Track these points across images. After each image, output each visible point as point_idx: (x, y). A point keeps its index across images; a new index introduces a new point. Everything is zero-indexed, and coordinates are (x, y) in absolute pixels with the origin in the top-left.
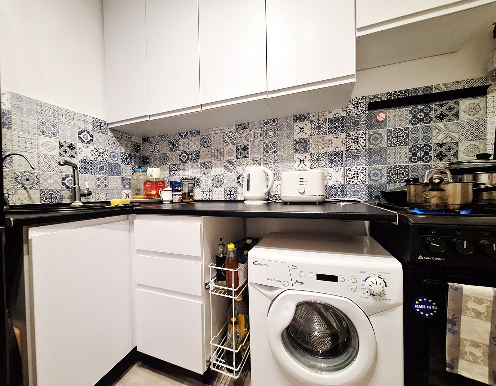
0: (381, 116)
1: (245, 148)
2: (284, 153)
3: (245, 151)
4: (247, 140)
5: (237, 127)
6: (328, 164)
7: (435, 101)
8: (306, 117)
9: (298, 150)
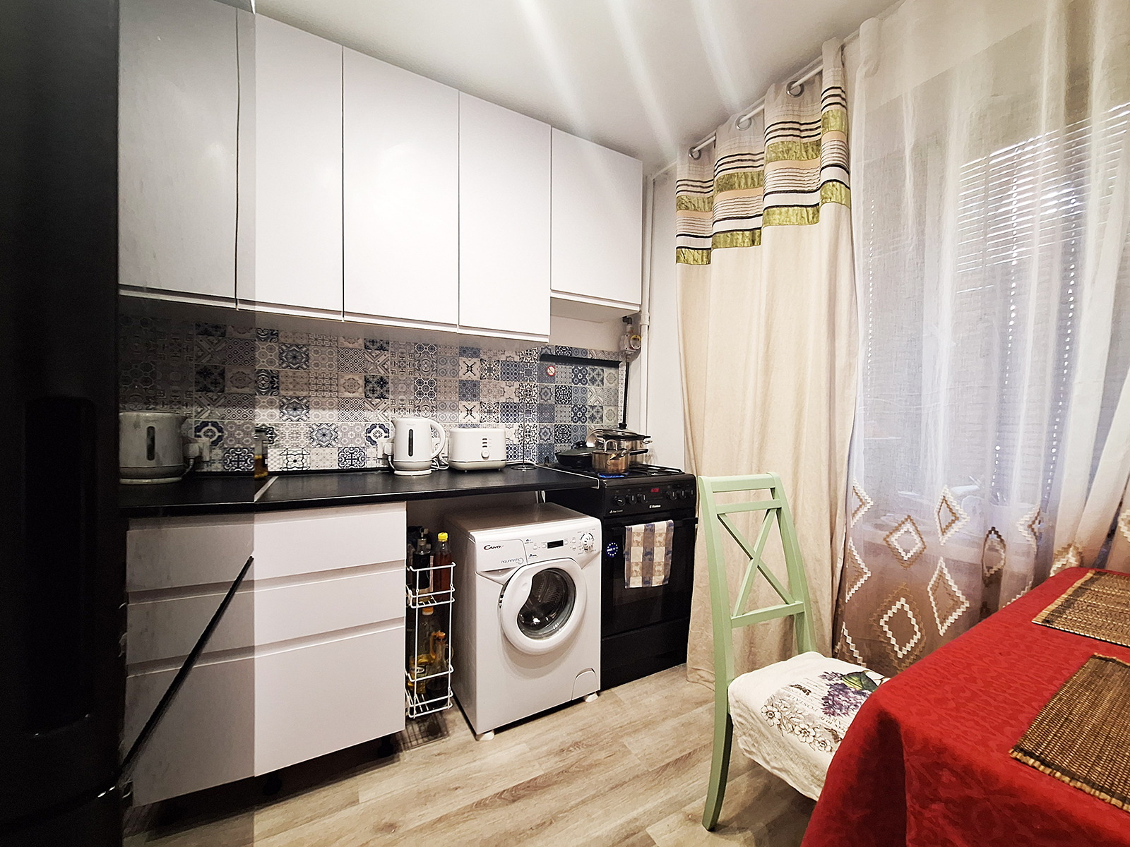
0: (551, 371)
1: (382, 382)
2: (445, 398)
3: (382, 387)
4: (386, 370)
5: (368, 344)
6: (500, 417)
7: (590, 365)
8: (475, 353)
9: (464, 396)
